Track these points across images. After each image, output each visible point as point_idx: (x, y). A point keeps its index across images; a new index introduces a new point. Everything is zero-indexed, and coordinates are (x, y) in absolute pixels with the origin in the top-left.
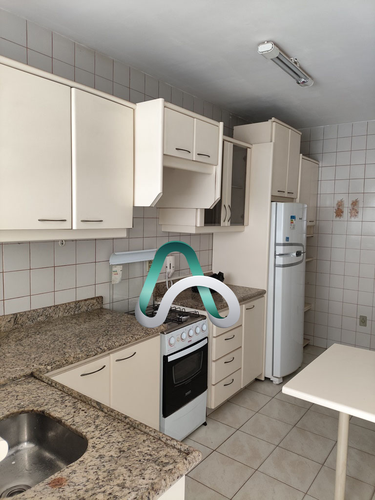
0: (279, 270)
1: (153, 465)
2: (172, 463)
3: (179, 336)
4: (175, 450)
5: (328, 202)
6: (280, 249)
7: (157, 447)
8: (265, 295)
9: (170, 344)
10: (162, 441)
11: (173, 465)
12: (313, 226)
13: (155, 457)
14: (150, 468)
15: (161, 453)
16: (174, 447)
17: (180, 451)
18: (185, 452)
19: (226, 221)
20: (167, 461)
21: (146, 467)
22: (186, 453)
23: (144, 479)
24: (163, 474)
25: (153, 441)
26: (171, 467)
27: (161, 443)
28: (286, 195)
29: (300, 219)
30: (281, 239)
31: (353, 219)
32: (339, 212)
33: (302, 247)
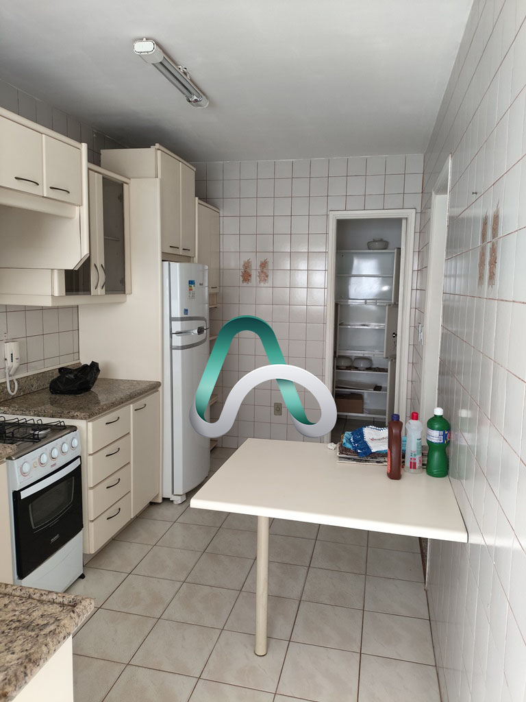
0: (178, 354)
1: (25, 632)
2: (53, 623)
3: (37, 460)
4: (55, 605)
5: (233, 263)
6: (177, 326)
7: (27, 608)
8: (160, 389)
9: (23, 474)
10: (34, 599)
11: (55, 625)
12: (217, 294)
13: (26, 621)
14: (20, 637)
15: (34, 614)
16: (53, 602)
17: (62, 605)
18: (71, 604)
19: (99, 288)
20: (46, 622)
21: (14, 637)
22: (71, 606)
23: (13, 653)
24: (41, 639)
25: (20, 602)
26: (52, 627)
27: (33, 601)
28: (181, 252)
29: (200, 284)
30: (177, 313)
31: (262, 284)
32: (246, 276)
33: (204, 322)
